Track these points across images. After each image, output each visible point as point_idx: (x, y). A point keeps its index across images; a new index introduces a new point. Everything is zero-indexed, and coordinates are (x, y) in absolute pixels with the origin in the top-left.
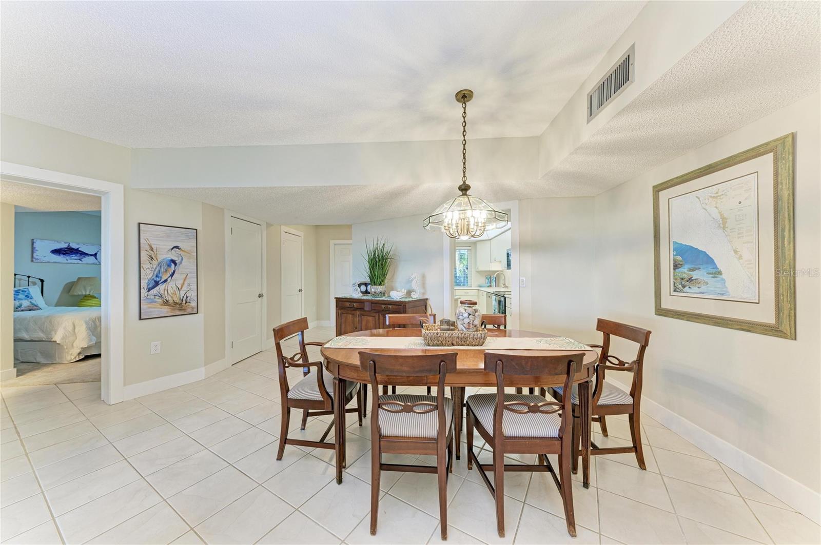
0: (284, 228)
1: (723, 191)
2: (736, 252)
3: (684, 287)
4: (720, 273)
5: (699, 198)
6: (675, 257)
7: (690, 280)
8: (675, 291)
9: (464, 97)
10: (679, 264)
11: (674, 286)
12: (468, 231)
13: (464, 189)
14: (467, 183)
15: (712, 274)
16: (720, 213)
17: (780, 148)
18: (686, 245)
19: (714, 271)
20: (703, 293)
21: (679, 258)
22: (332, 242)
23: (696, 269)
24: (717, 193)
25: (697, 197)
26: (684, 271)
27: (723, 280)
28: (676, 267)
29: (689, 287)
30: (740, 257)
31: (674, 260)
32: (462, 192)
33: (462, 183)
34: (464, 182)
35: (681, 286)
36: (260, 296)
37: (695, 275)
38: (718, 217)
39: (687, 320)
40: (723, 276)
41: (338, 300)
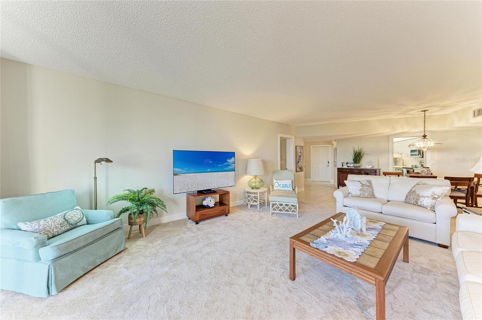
13: (424, 136)
34: (425, 134)
41: (338, 169)
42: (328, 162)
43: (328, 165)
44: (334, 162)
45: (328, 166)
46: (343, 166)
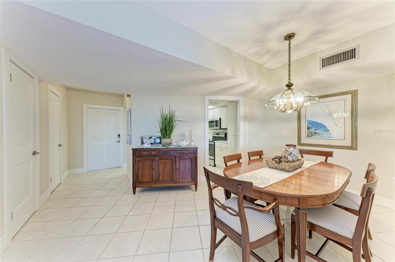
0: (51, 87)
1: (331, 104)
2: (335, 124)
3: (312, 135)
4: (329, 131)
5: (320, 106)
6: (309, 125)
7: (315, 133)
8: (308, 137)
9: (289, 37)
10: (310, 128)
11: (308, 135)
12: (291, 107)
13: (289, 86)
14: (291, 82)
15: (325, 131)
16: (329, 111)
17: (354, 93)
18: (313, 121)
19: (326, 130)
20: (321, 137)
21: (310, 125)
22: (85, 106)
23: (318, 129)
24: (328, 105)
25: (319, 105)
26: (312, 130)
27: (330, 133)
28: (309, 128)
29: (315, 136)
30: (337, 126)
31: (307, 126)
32: (288, 88)
33: (288, 83)
34: (289, 82)
35: (311, 135)
36: (34, 153)
37: (317, 131)
38: (328, 112)
39: (314, 147)
40: (330, 132)
41: (135, 151)
42: (119, 135)
43: (119, 140)
44: (127, 135)
45: (119, 142)
46: (143, 143)
